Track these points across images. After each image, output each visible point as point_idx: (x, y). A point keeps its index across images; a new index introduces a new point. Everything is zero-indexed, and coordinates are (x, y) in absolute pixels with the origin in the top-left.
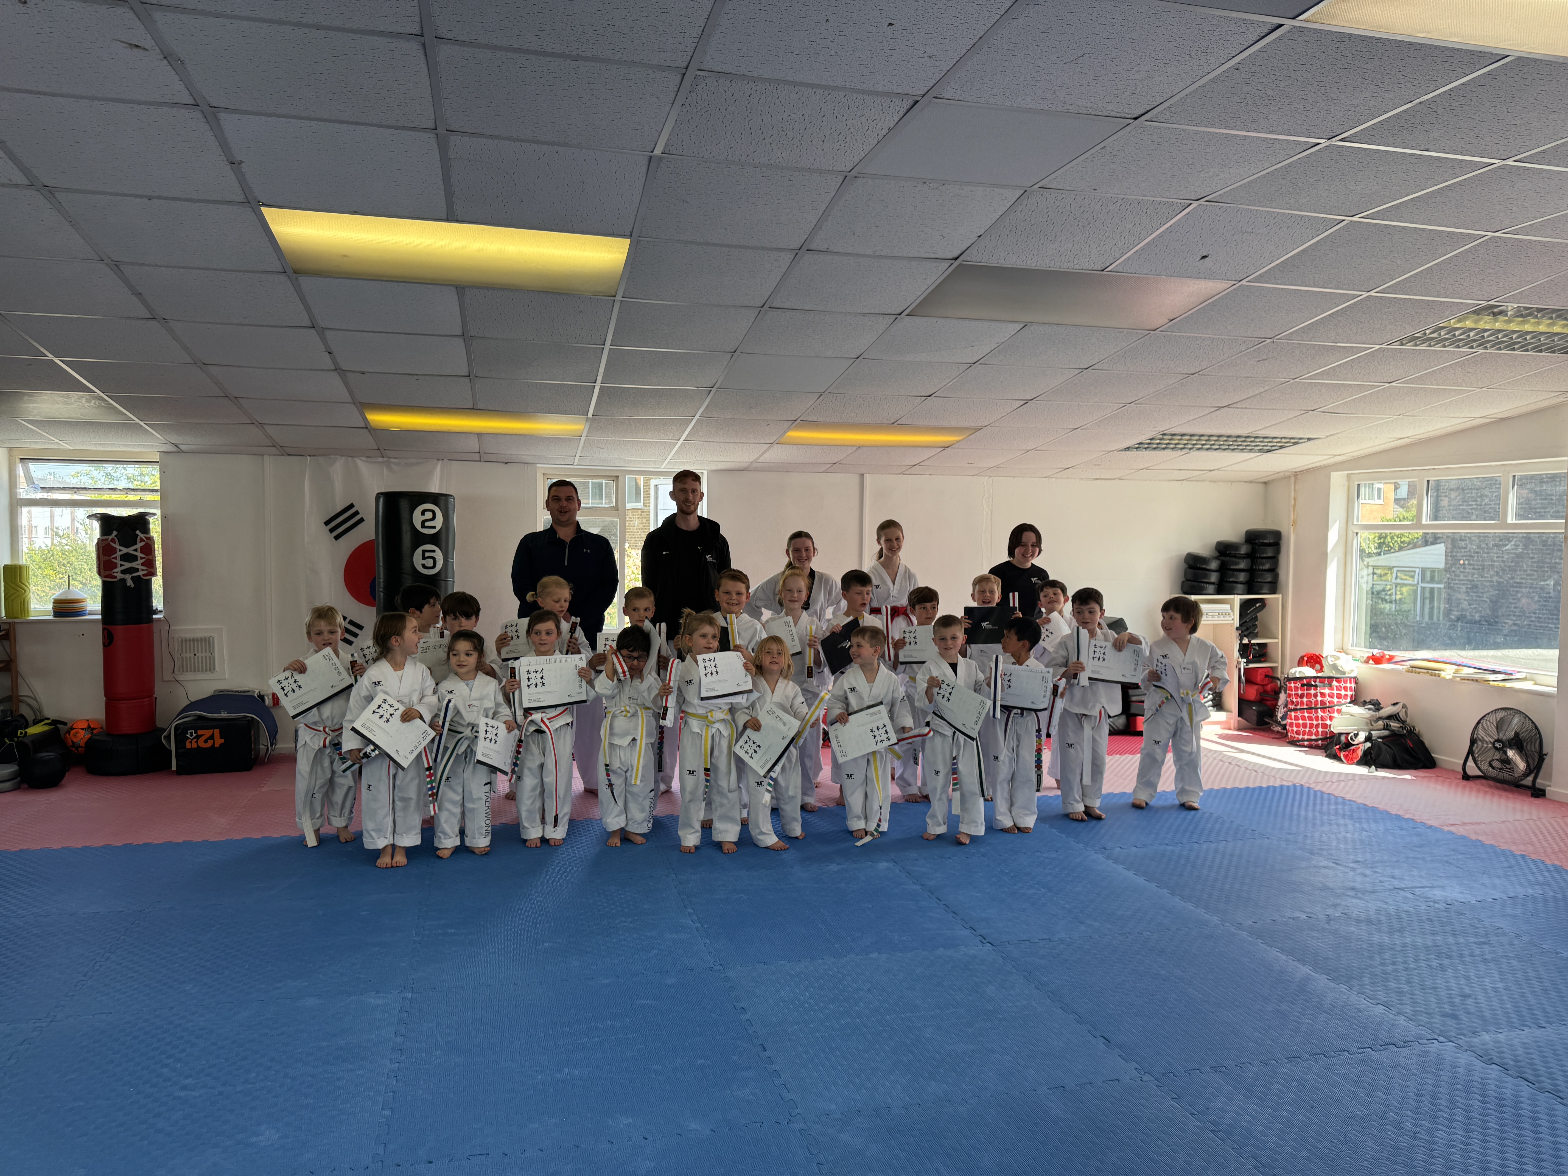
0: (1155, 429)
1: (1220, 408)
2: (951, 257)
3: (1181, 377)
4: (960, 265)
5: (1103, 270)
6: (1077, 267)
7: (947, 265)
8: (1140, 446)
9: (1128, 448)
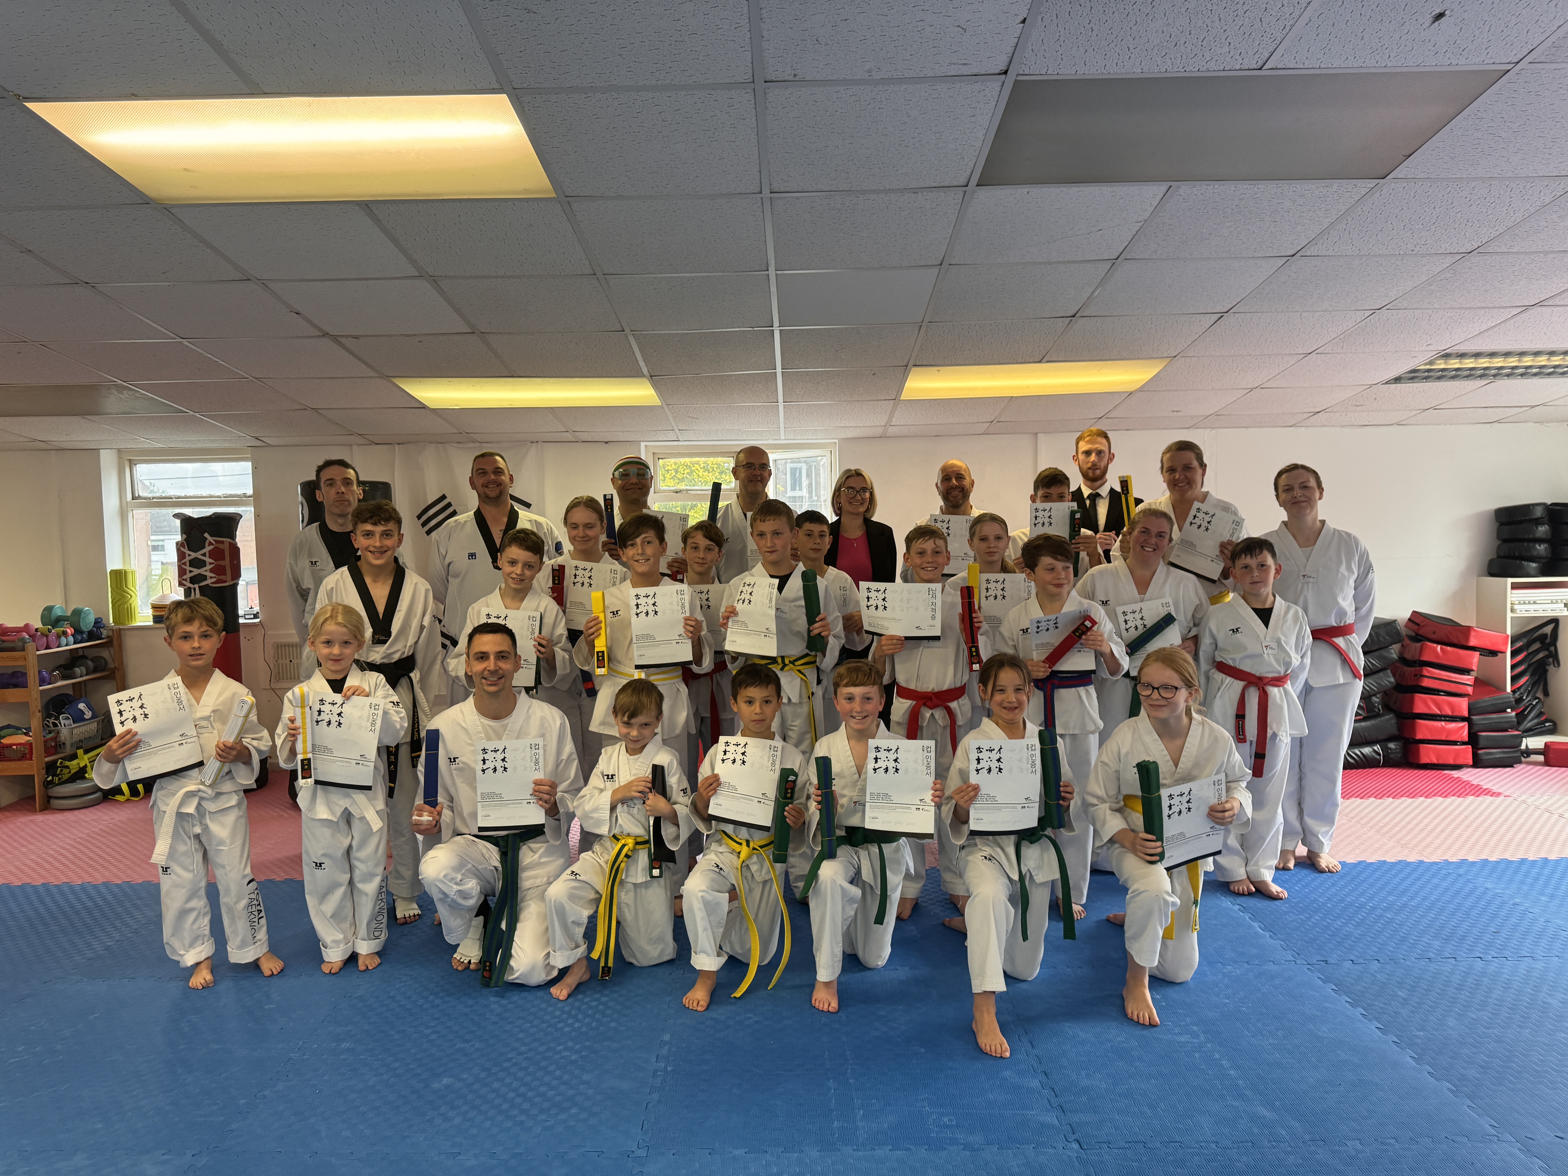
0: (1431, 348)
1: (1527, 308)
2: (997, 71)
3: (1449, 260)
4: (1016, 82)
5: (1260, 69)
6: (1212, 65)
7: (996, 86)
8: (1413, 376)
9: (1398, 380)
